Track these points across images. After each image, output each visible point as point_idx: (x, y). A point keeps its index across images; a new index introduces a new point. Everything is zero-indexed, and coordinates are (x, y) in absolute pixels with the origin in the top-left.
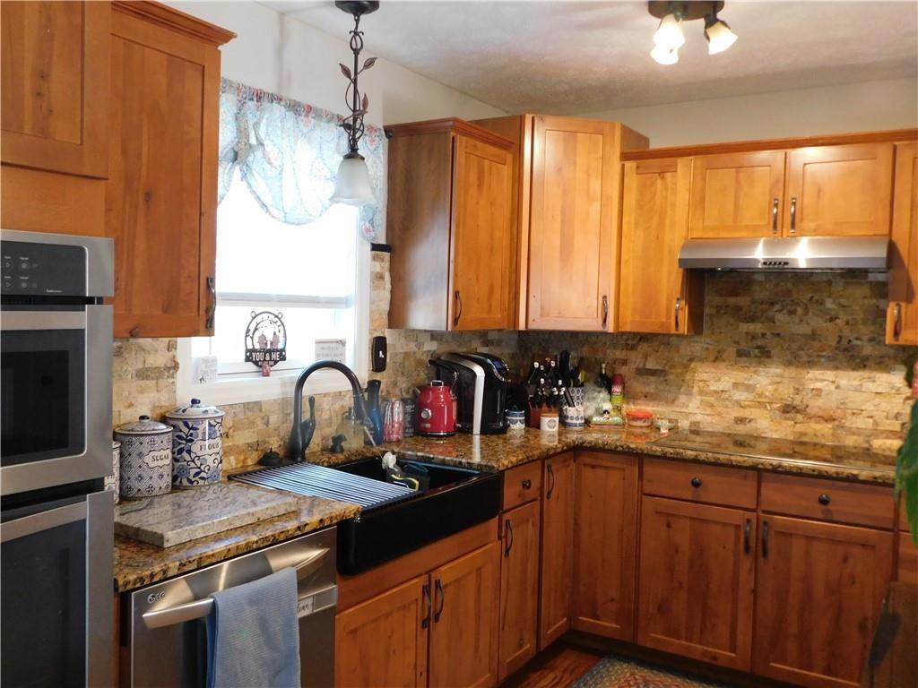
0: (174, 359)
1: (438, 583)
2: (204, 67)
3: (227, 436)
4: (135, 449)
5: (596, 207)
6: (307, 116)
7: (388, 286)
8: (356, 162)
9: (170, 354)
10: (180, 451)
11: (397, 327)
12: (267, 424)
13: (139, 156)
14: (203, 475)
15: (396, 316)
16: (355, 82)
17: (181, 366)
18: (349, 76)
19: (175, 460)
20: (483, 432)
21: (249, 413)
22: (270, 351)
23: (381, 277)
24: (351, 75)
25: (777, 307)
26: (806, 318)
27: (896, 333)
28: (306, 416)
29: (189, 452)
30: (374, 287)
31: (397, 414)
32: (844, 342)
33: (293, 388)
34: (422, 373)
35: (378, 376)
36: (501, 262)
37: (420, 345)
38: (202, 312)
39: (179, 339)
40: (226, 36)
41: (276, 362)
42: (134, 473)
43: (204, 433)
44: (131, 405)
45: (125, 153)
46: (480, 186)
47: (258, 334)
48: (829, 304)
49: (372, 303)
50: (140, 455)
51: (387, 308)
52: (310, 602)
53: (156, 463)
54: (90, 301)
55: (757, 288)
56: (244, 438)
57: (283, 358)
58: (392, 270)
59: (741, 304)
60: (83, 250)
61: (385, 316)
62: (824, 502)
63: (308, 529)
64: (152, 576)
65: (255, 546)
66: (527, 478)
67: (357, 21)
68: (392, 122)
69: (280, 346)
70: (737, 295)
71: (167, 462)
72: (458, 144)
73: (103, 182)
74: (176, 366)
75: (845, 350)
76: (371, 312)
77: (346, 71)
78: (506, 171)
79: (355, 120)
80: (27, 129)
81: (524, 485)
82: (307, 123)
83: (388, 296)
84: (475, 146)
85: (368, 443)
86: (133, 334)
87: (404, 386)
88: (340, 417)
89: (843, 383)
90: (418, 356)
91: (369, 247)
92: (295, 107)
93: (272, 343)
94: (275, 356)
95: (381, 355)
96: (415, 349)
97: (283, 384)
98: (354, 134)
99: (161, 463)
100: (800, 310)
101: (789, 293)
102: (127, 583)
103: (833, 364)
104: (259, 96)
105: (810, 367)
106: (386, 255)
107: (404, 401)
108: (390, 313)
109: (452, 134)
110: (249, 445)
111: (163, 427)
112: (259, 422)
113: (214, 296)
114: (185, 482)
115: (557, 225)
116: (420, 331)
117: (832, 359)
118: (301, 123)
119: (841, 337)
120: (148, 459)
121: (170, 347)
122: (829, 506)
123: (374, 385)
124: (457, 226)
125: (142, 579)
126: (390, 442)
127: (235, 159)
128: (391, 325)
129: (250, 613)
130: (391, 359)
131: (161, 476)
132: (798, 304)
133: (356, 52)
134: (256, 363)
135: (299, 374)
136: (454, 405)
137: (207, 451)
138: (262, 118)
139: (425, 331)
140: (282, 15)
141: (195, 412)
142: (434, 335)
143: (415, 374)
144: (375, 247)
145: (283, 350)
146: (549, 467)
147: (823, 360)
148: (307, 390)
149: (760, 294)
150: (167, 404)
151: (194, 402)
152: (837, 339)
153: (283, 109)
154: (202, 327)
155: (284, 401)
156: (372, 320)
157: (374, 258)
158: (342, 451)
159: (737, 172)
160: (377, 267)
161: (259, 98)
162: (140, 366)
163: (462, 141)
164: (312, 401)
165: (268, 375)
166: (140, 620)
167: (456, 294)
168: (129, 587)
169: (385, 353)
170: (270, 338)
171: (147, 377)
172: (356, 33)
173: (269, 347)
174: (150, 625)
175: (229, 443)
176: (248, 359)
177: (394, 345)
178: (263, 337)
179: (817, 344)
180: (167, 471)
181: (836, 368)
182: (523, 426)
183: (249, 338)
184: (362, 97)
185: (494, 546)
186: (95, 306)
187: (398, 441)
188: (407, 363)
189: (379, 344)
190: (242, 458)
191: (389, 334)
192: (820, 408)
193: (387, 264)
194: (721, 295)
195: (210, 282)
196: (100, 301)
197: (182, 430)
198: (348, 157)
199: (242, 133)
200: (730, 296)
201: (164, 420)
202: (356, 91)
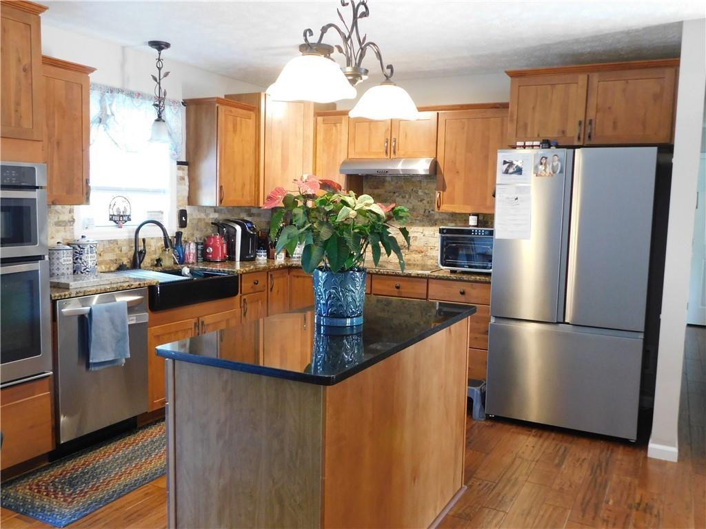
0: (72, 217)
1: (203, 322)
2: (82, 86)
3: (100, 255)
4: (56, 256)
5: (300, 142)
6: (137, 98)
7: (187, 183)
8: (161, 123)
9: (71, 215)
10: (77, 259)
11: (192, 205)
12: (121, 251)
13: (54, 126)
14: (87, 270)
15: (192, 199)
16: (159, 84)
17: (76, 220)
18: (156, 81)
19: (75, 263)
20: (241, 260)
21: (112, 245)
22: (122, 216)
23: (183, 179)
24: (157, 80)
25: (397, 194)
26: (410, 201)
27: (439, 207)
28: (141, 248)
29: (81, 259)
30: (179, 184)
31: (191, 249)
32: (427, 211)
33: (134, 234)
34: (209, 230)
35: (182, 230)
36: (249, 171)
37: (207, 215)
38: (85, 194)
39: (75, 206)
40: (91, 70)
41: (126, 221)
42: (55, 267)
43: (88, 251)
44: (53, 238)
45: (47, 126)
46: (235, 130)
47: (115, 207)
48: (420, 193)
49: (178, 192)
50: (58, 259)
51: (187, 195)
52: (135, 318)
53: (65, 263)
54: (38, 188)
55: (387, 184)
56: (109, 257)
57: (130, 220)
58: (189, 175)
59: (380, 193)
60: (34, 169)
61: (186, 199)
62: (398, 288)
63: (133, 287)
64: (65, 295)
65: (108, 290)
66: (257, 279)
67: (160, 54)
68: (187, 97)
69: (128, 213)
70: (378, 188)
71: (71, 262)
72: (220, 110)
73: (41, 143)
74: (73, 221)
75: (428, 216)
76: (178, 197)
77: (155, 79)
78: (251, 122)
79: (160, 102)
80: (13, 125)
81: (255, 283)
82: (137, 102)
83: (187, 189)
84: (231, 111)
85: (175, 263)
86: (54, 203)
87: (198, 236)
88: (161, 250)
89: (426, 233)
90: (207, 221)
91: (176, 163)
92: (131, 94)
93: (123, 212)
94: (125, 218)
95: (184, 219)
96: (205, 217)
97: (129, 232)
98: (160, 109)
99: (68, 263)
100: (407, 197)
101: (401, 187)
102: (55, 297)
103: (422, 224)
104: (112, 90)
105: (412, 225)
106: (186, 167)
107: (197, 244)
108: (189, 198)
109: (217, 105)
110: (111, 260)
111: (68, 247)
112: (116, 249)
113: (90, 187)
114: (79, 273)
115: (279, 151)
116: (207, 207)
117: (421, 221)
118: (135, 102)
119: (425, 210)
120: (61, 260)
121: (71, 211)
122: (400, 290)
123: (179, 235)
124: (220, 153)
125: (61, 296)
126: (189, 263)
127: (100, 122)
128: (189, 204)
129: (106, 315)
130: (190, 221)
131: (68, 269)
132: (406, 193)
133: (159, 69)
134: (115, 221)
135: (136, 227)
136: (225, 246)
137: (89, 259)
138: (112, 101)
139: (211, 207)
140: (123, 48)
141: (84, 241)
142: (215, 210)
143: (205, 230)
144: (179, 163)
145: (130, 215)
146: (271, 275)
147: (417, 221)
148: (141, 236)
149: (389, 187)
150: (69, 238)
151: (83, 237)
152: (423, 211)
153: (124, 96)
154: (85, 201)
155: (130, 240)
156: (178, 201)
157: (179, 169)
158: (161, 266)
159: (370, 124)
160: (181, 173)
161: (112, 92)
162: (56, 220)
163: (222, 109)
164: (144, 240)
165: (121, 227)
166: (60, 312)
167: (221, 187)
168: (56, 298)
169: (186, 218)
170: (122, 210)
171: (60, 225)
172: (159, 60)
173: (122, 214)
174: (65, 314)
175: (101, 259)
176: (111, 219)
177: (192, 215)
178: (118, 209)
179: (415, 213)
180: (71, 266)
181: (424, 226)
182: (266, 258)
183: (111, 209)
184: (163, 91)
185: (237, 310)
186: (40, 190)
187: (193, 263)
188: (199, 224)
189: (183, 214)
190: (108, 266)
191: (189, 209)
192: (417, 247)
193: (186, 172)
194: (371, 188)
195: (87, 181)
196: (41, 187)
197: (77, 250)
198: (157, 120)
199: (103, 109)
200: (375, 189)
201: (69, 245)
202: (160, 88)
